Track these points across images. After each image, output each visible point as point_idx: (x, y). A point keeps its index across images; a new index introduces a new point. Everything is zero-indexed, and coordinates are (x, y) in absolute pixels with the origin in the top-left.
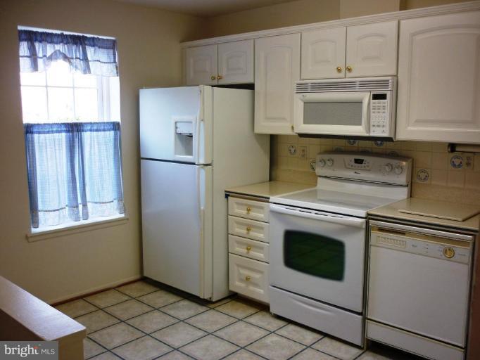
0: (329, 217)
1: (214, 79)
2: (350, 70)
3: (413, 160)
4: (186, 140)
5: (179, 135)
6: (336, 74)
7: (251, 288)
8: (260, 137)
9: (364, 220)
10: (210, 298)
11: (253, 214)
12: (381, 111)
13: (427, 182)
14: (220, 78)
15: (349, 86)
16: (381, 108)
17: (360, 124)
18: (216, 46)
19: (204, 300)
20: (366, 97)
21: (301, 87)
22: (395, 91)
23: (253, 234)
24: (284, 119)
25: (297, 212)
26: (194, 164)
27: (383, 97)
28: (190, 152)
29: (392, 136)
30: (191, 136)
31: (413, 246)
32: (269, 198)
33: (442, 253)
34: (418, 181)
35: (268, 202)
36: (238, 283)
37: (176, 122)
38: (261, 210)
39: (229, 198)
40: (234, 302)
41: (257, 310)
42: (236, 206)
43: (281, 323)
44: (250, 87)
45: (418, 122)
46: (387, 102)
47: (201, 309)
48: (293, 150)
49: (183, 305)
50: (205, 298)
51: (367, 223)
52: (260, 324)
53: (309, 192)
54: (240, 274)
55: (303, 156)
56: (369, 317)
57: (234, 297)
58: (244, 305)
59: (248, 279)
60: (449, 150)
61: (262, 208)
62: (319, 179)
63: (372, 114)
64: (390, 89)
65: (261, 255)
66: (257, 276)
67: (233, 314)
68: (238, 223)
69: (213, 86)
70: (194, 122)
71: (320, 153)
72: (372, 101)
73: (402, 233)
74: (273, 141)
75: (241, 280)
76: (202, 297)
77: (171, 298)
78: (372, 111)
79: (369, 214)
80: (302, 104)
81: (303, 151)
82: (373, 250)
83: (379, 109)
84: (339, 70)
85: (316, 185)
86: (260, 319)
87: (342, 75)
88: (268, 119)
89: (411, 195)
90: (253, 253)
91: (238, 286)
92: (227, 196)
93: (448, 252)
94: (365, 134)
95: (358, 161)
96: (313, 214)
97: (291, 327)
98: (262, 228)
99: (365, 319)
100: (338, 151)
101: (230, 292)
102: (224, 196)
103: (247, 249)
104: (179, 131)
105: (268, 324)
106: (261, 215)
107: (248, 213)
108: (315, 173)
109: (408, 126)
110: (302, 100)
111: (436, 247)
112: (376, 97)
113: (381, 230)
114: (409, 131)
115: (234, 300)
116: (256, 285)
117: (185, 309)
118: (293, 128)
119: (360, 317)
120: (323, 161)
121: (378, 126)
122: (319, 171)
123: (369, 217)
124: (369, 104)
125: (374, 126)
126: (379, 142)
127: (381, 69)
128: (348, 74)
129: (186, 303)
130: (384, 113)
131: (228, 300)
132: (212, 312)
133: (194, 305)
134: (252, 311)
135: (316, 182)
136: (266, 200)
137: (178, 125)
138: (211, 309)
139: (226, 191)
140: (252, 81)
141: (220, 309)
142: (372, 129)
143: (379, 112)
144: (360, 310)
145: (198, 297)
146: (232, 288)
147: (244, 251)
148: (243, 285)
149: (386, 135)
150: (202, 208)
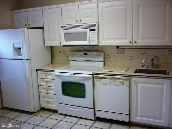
0: (79, 75)
1: (27, 25)
2: (81, 21)
3: (104, 52)
4: (18, 50)
5: (15, 49)
6: (76, 23)
7: (50, 105)
8: (47, 47)
9: (92, 75)
10: (34, 111)
11: (48, 77)
12: (94, 35)
13: (110, 59)
14: (29, 25)
15: (82, 27)
16: (94, 34)
17: (86, 40)
18: (26, 12)
19: (31, 112)
20: (88, 31)
21: (63, 28)
22: (98, 28)
23: (49, 84)
24: (56, 40)
25: (66, 74)
26: (23, 60)
27: (94, 30)
28: (20, 55)
29: (98, 44)
30: (20, 49)
31: (110, 82)
32: (54, 70)
33: (120, 84)
34: (107, 59)
35: (54, 72)
36: (44, 104)
37: (13, 43)
38: (51, 75)
39: (38, 72)
40: (43, 111)
41: (53, 113)
42: (41, 74)
43: (63, 116)
44: (42, 28)
45: (107, 39)
46: (96, 32)
47: (31, 116)
48: (60, 51)
49: (22, 116)
50: (32, 111)
51: (93, 76)
52: (55, 118)
53: (68, 67)
54: (44, 100)
55: (64, 53)
56: (96, 109)
57: (43, 109)
58: (47, 112)
59: (48, 102)
60: (117, 48)
61: (52, 74)
62: (71, 61)
63: (90, 37)
64: (96, 27)
65: (53, 92)
66: (52, 100)
67: (44, 116)
68: (42, 81)
69: (28, 28)
70: (21, 43)
71: (70, 52)
72: (90, 32)
73: (106, 78)
74: (52, 49)
75: (45, 102)
76: (30, 111)
77: (17, 114)
78: (90, 35)
79: (93, 73)
80: (64, 34)
81: (64, 51)
82: (95, 85)
83: (93, 35)
84: (77, 21)
85: (70, 64)
86: (55, 116)
87: (78, 23)
88: (50, 40)
89: (104, 65)
90: (49, 92)
91: (44, 105)
92: (37, 71)
93: (122, 83)
94: (88, 44)
95: (85, 54)
96: (72, 75)
97: (67, 117)
98: (52, 82)
99: (94, 110)
100: (77, 51)
101: (41, 107)
102: (36, 71)
103: (47, 90)
104: (15, 47)
105: (58, 118)
106: (51, 77)
107: (46, 77)
108: (69, 60)
109: (104, 40)
110: (63, 33)
111: (117, 82)
112: (91, 30)
113: (98, 78)
114: (104, 42)
115: (43, 110)
116: (52, 104)
117: (24, 117)
118: (60, 43)
119: (93, 110)
120: (72, 55)
121: (93, 41)
122: (71, 59)
123: (93, 74)
124: (89, 33)
125: (91, 41)
126: (92, 47)
127: (92, 20)
128: (80, 23)
129: (24, 115)
130: (95, 36)
131: (41, 111)
132: (35, 116)
133: (27, 115)
134: (51, 113)
135: (70, 63)
136: (53, 71)
137: (14, 44)
138: (35, 115)
139: (36, 69)
140: (43, 26)
141: (38, 115)
142: (91, 42)
143: (93, 36)
144: (92, 107)
145: (29, 112)
146: (42, 106)
147: (45, 91)
148: (46, 104)
149: (96, 44)
150: (27, 77)
